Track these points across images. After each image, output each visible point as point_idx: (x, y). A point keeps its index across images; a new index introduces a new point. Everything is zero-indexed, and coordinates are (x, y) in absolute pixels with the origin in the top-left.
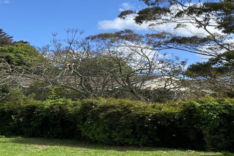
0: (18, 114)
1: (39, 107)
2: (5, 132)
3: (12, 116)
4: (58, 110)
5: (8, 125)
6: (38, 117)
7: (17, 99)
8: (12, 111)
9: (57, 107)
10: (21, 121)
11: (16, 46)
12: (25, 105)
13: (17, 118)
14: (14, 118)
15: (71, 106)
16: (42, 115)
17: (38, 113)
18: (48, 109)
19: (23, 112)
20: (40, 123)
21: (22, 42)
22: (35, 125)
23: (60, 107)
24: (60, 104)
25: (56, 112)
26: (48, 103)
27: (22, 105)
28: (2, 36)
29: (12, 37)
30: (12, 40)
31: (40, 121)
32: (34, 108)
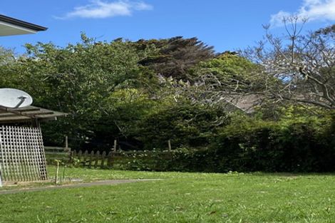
0: (246, 141)
1: (274, 130)
2: (238, 167)
3: (240, 145)
4: (302, 131)
5: (237, 157)
6: (276, 144)
7: (240, 122)
8: (237, 138)
9: (299, 128)
10: (255, 150)
11: (223, 59)
12: (253, 128)
13: (247, 146)
14: (243, 148)
15: (318, 125)
16: (281, 141)
17: (275, 138)
18: (286, 132)
19: (252, 138)
20: (282, 152)
21: (228, 52)
22: (276, 155)
23: (303, 128)
24: (301, 123)
25: (300, 134)
26: (284, 124)
27: (249, 129)
28: (199, 47)
29: (212, 47)
30: (214, 51)
31: (281, 150)
32: (266, 132)
